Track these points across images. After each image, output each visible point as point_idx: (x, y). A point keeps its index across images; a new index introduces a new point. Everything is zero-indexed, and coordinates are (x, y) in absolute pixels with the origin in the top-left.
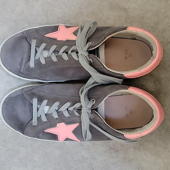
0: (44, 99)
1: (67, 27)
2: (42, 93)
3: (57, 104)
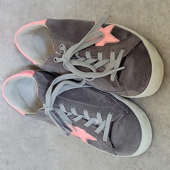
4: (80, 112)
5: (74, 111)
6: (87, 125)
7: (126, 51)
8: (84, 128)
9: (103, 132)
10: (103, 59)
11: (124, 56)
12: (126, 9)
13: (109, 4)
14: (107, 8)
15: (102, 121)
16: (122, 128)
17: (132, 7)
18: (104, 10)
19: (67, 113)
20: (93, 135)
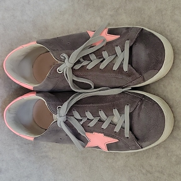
0: (118, 70)
1: (97, 147)
2: (120, 77)
3: (102, 66)
4: (95, 115)
5: (89, 115)
6: (105, 126)
7: (131, 41)
8: (102, 131)
9: (123, 128)
10: (109, 56)
11: (131, 45)
12: (135, 13)
13: (115, 7)
14: (114, 10)
15: (120, 116)
16: (142, 115)
17: (143, 12)
18: (109, 13)
19: (82, 119)
20: (112, 137)
